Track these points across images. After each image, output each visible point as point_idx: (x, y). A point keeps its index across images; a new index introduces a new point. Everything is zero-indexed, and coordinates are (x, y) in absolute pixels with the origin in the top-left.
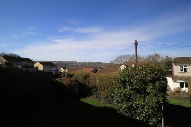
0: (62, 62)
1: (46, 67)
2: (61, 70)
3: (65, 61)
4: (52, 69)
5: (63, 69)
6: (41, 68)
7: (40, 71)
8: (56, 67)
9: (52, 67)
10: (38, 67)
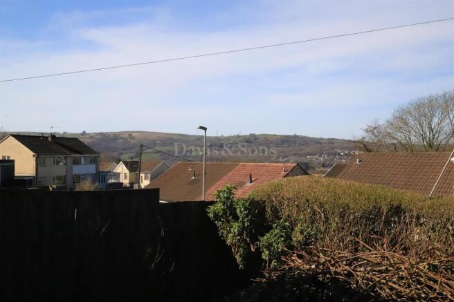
0: (115, 137)
1: (49, 160)
2: (118, 175)
3: (130, 134)
4: (77, 170)
5: (126, 170)
6: (25, 164)
7: (24, 181)
8: (94, 161)
9: (76, 162)
10: (13, 161)
